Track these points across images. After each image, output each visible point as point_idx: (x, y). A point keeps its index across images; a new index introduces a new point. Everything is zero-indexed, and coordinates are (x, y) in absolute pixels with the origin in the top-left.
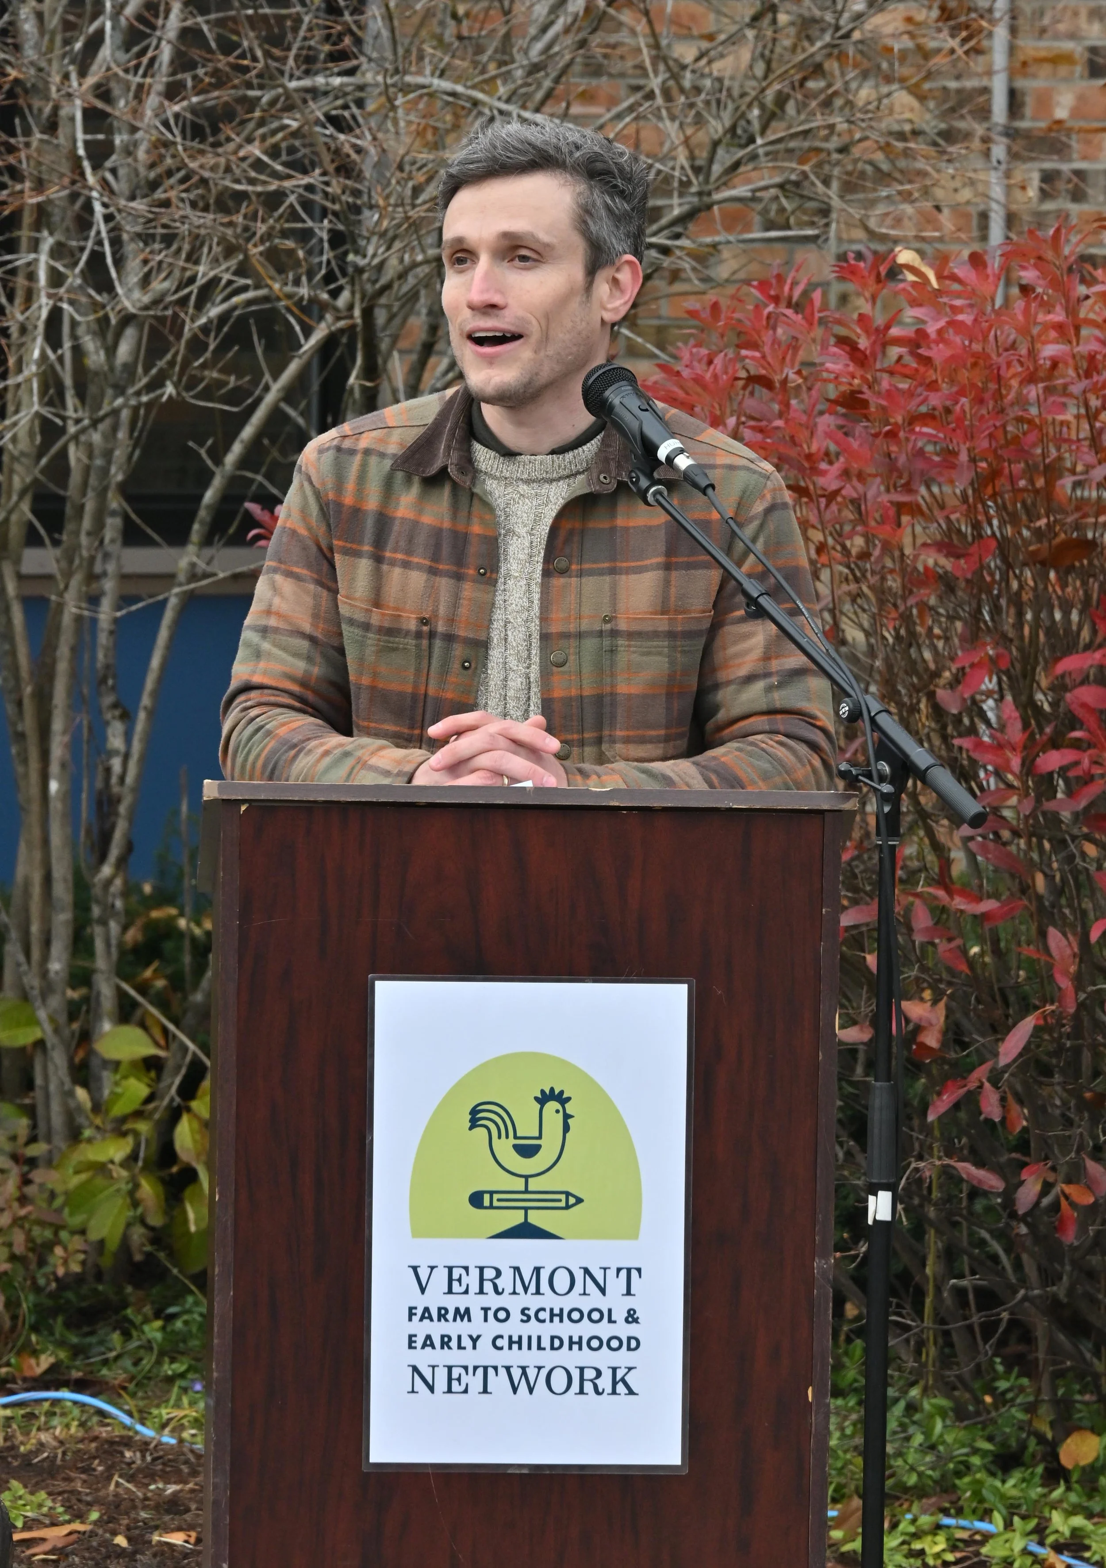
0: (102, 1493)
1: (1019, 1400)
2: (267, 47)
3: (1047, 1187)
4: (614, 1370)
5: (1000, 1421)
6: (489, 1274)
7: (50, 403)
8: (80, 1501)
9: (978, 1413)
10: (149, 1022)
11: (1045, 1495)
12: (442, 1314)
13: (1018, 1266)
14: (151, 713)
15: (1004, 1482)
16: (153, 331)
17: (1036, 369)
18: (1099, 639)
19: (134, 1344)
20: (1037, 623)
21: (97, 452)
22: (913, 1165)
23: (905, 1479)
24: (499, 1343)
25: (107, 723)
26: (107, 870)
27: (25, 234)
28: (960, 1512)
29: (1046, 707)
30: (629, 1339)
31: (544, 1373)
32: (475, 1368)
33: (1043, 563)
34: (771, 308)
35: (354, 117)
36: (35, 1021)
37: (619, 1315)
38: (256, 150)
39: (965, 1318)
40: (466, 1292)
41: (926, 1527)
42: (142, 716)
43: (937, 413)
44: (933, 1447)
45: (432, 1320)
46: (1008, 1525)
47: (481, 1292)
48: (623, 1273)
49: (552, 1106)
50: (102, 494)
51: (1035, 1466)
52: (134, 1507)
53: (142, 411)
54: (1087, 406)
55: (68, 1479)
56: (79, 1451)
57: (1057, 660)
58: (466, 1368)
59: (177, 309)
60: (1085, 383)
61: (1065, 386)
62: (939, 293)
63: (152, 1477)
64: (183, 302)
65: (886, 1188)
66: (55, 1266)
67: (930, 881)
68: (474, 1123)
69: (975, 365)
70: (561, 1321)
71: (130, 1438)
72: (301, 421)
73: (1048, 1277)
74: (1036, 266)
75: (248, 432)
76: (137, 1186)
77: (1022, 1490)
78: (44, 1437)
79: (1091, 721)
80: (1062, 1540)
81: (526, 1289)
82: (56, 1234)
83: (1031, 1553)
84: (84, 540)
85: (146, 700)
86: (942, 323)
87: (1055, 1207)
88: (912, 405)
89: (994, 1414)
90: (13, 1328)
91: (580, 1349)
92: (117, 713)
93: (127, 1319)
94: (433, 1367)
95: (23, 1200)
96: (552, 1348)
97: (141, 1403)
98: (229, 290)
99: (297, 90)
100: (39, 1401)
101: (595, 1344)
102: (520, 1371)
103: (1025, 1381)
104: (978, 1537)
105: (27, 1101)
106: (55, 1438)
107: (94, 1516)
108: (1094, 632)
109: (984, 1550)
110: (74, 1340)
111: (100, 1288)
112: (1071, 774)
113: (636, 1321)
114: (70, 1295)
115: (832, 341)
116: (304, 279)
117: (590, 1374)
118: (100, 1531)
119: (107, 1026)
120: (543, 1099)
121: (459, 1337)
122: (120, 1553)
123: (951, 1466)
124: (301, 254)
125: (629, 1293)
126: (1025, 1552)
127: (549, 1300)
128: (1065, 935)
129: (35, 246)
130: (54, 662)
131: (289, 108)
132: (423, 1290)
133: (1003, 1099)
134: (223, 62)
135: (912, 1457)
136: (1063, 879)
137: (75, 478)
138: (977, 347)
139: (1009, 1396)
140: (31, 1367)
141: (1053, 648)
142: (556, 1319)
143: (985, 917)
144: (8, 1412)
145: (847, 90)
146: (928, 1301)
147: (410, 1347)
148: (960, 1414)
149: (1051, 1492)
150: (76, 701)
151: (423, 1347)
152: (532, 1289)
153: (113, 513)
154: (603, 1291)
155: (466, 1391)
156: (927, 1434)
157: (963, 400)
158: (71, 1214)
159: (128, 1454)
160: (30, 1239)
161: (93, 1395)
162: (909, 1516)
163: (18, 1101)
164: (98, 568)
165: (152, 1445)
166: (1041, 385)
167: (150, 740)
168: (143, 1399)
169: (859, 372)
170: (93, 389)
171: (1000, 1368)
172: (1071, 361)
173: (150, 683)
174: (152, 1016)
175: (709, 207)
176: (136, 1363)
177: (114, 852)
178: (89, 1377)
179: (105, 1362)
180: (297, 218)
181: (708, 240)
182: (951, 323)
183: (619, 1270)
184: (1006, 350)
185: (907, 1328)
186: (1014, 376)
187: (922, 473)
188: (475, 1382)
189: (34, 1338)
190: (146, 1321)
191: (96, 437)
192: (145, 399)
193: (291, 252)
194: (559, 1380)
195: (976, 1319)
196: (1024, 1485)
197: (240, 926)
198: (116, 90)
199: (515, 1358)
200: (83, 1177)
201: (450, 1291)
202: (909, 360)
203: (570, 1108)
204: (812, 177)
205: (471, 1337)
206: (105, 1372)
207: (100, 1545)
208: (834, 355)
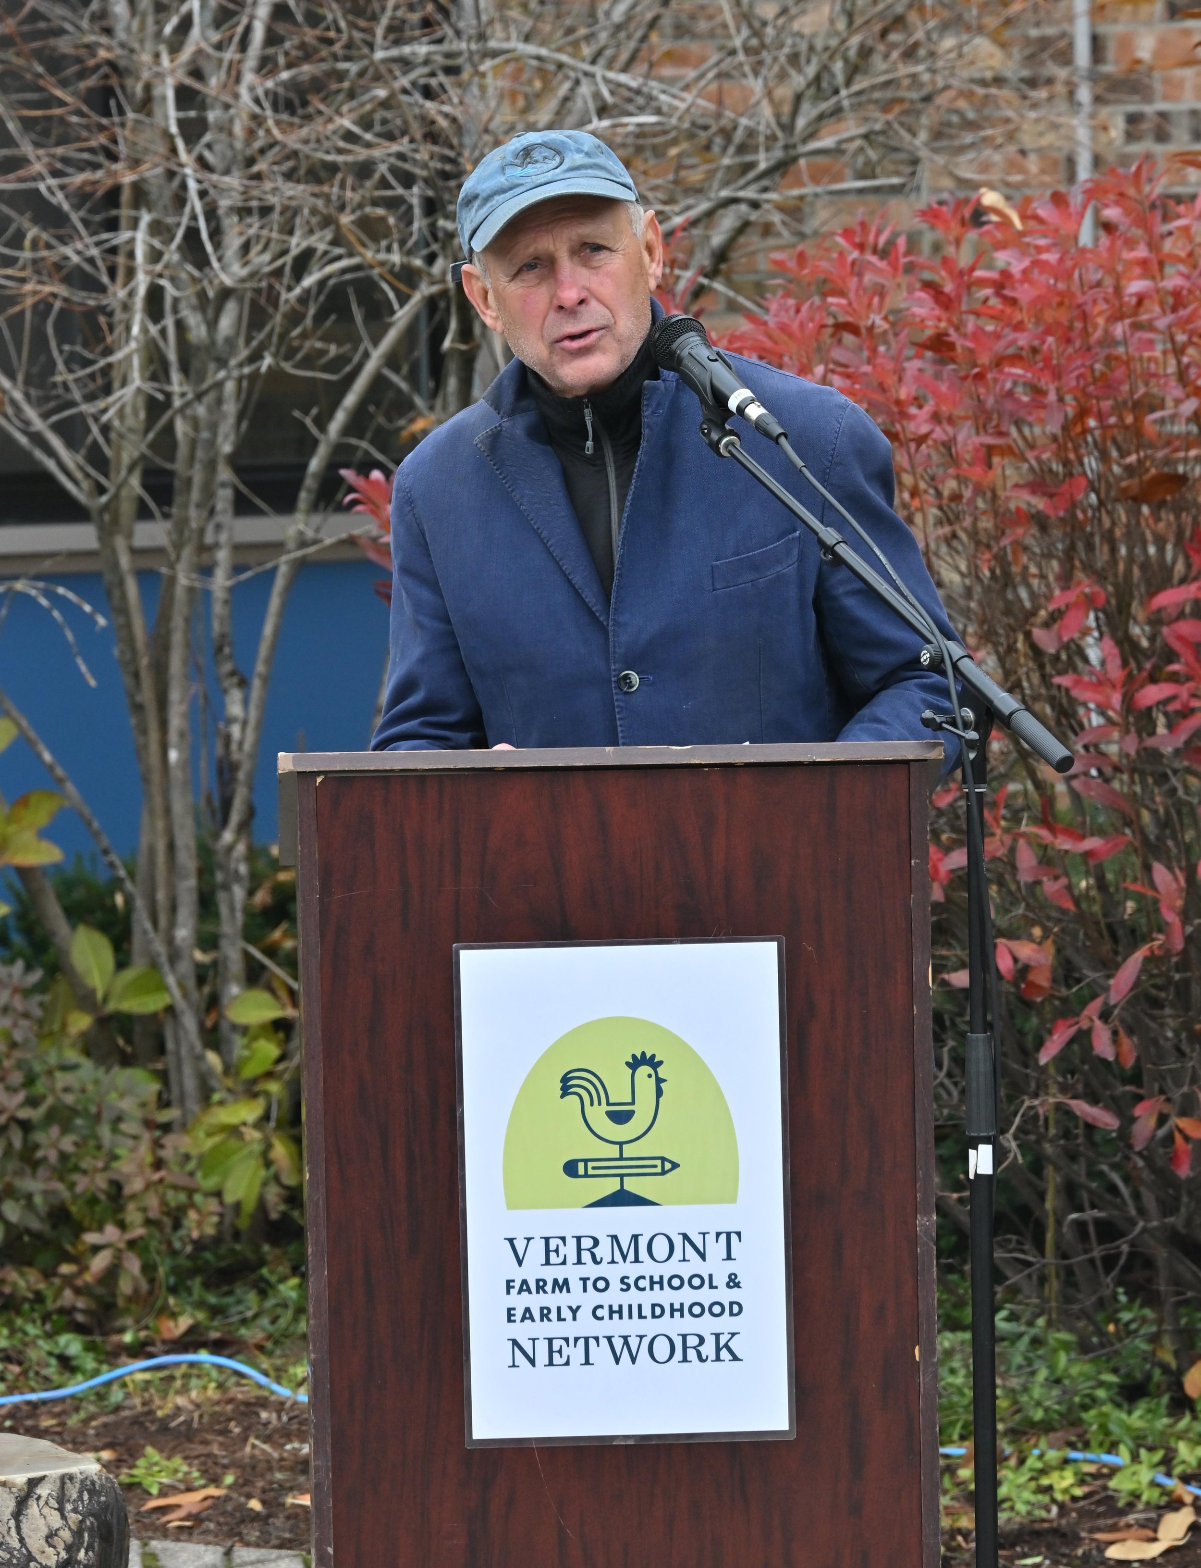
0: (239, 1455)
1: (1143, 1331)
2: (350, 17)
3: (1162, 1119)
4: (717, 1336)
5: (1124, 1353)
6: (587, 1243)
7: (154, 378)
8: (216, 1464)
9: (1102, 1345)
10: (276, 984)
11: (1171, 1426)
12: (541, 1285)
13: (1137, 1196)
14: (266, 680)
15: (1130, 1413)
16: (254, 303)
17: (1121, 306)
18: (1194, 572)
19: (270, 1303)
20: (1131, 559)
21: (202, 424)
22: (1027, 1103)
23: (1031, 1413)
24: (599, 1313)
25: (225, 692)
26: (228, 836)
27: (125, 212)
28: (1087, 1445)
29: (1145, 643)
30: (731, 1304)
31: (646, 1342)
32: (576, 1339)
33: (1135, 499)
34: (855, 254)
35: (441, 85)
36: (163, 987)
37: (720, 1280)
38: (347, 123)
39: (1086, 1252)
40: (564, 1263)
41: (1054, 1463)
42: (257, 683)
43: (1024, 353)
44: (1058, 1381)
45: (530, 1292)
46: (1135, 1458)
47: (579, 1262)
48: (723, 1237)
49: (644, 1070)
50: (211, 467)
51: (1159, 1396)
52: (270, 1469)
53: (245, 384)
54: (1172, 339)
55: (205, 1443)
56: (215, 1413)
57: (1152, 594)
58: (566, 1340)
59: (273, 280)
60: (1170, 318)
61: (1151, 321)
62: (1022, 234)
63: (288, 1436)
64: (278, 273)
65: (986, 1141)
66: (190, 1230)
67: (1034, 820)
68: (565, 1091)
69: (1061, 304)
70: (662, 1288)
71: (266, 1399)
72: (404, 386)
73: (1168, 1208)
74: (1117, 203)
75: (350, 400)
76: (269, 1146)
77: (1148, 1421)
78: (181, 1401)
79: (1187, 655)
80: (1189, 1471)
81: (624, 1258)
82: (190, 1197)
83: (1159, 1485)
84: (193, 513)
85: (260, 668)
86: (1026, 263)
87: (1169, 1139)
88: (999, 347)
89: (1118, 1346)
90: (151, 1292)
91: (682, 1316)
92: (235, 680)
93: (263, 1279)
94: (534, 1340)
95: (158, 1164)
96: (654, 1316)
97: (279, 1362)
98: (325, 259)
99: (384, 61)
100: (178, 1364)
101: (697, 1310)
102: (622, 1341)
103: (1148, 1312)
104: (1105, 1471)
105: (159, 1066)
106: (192, 1402)
107: (229, 1479)
108: (1189, 566)
109: (1112, 1484)
110: (212, 1299)
111: (238, 1247)
112: (1171, 708)
113: (737, 1285)
114: (208, 1256)
115: (918, 285)
116: (395, 246)
117: (692, 1341)
118: (235, 1495)
119: (234, 989)
120: (635, 1064)
121: (559, 1309)
122: (255, 1517)
123: (1077, 1399)
124: (391, 221)
125: (729, 1257)
126: (1153, 1484)
127: (648, 1268)
128: (1170, 869)
129: (134, 224)
130: (169, 633)
131: (377, 78)
132: (520, 1262)
133: (1115, 1033)
134: (310, 35)
135: (1037, 1392)
136: (1167, 812)
137: (183, 451)
138: (1061, 286)
139: (1133, 1326)
140: (169, 1330)
141: (1148, 583)
142: (657, 1287)
143: (1088, 855)
144: (147, 1376)
145: (929, 39)
146: (1049, 1236)
147: (509, 1321)
148: (1084, 1348)
149: (1176, 1422)
150: (194, 670)
151: (522, 1320)
152: (631, 1257)
153: (224, 485)
154: (703, 1256)
155: (567, 1363)
156: (1052, 1368)
157: (1050, 339)
158: (206, 1176)
159: (264, 1415)
160: (164, 1203)
161: (230, 1357)
162: (1036, 1452)
163: (151, 1066)
164: (209, 539)
165: (288, 1405)
166: (1127, 321)
167: (266, 708)
168: (281, 1357)
169: (944, 315)
170: (195, 364)
171: (1123, 1299)
172: (1156, 297)
173: (264, 650)
174: (278, 977)
175: (795, 159)
176: (274, 1321)
177: (235, 817)
178: (228, 1337)
179: (244, 1322)
180: (388, 186)
181: (796, 192)
182: (1036, 263)
183: (718, 1234)
184: (1091, 288)
185: (1029, 1264)
186: (1100, 313)
187: (1011, 415)
188: (577, 1353)
189: (172, 1301)
190: (283, 1279)
191: (201, 410)
192: (246, 370)
193: (383, 219)
194: (662, 1349)
195: (1097, 1253)
196: (1150, 1416)
197: (321, 900)
198: (207, 67)
199: (617, 1327)
200: (217, 1139)
201: (548, 1262)
202: (994, 302)
203: (662, 1072)
204: (896, 126)
205: (570, 1308)
206: (243, 1331)
207: (235, 1509)
208: (919, 299)
